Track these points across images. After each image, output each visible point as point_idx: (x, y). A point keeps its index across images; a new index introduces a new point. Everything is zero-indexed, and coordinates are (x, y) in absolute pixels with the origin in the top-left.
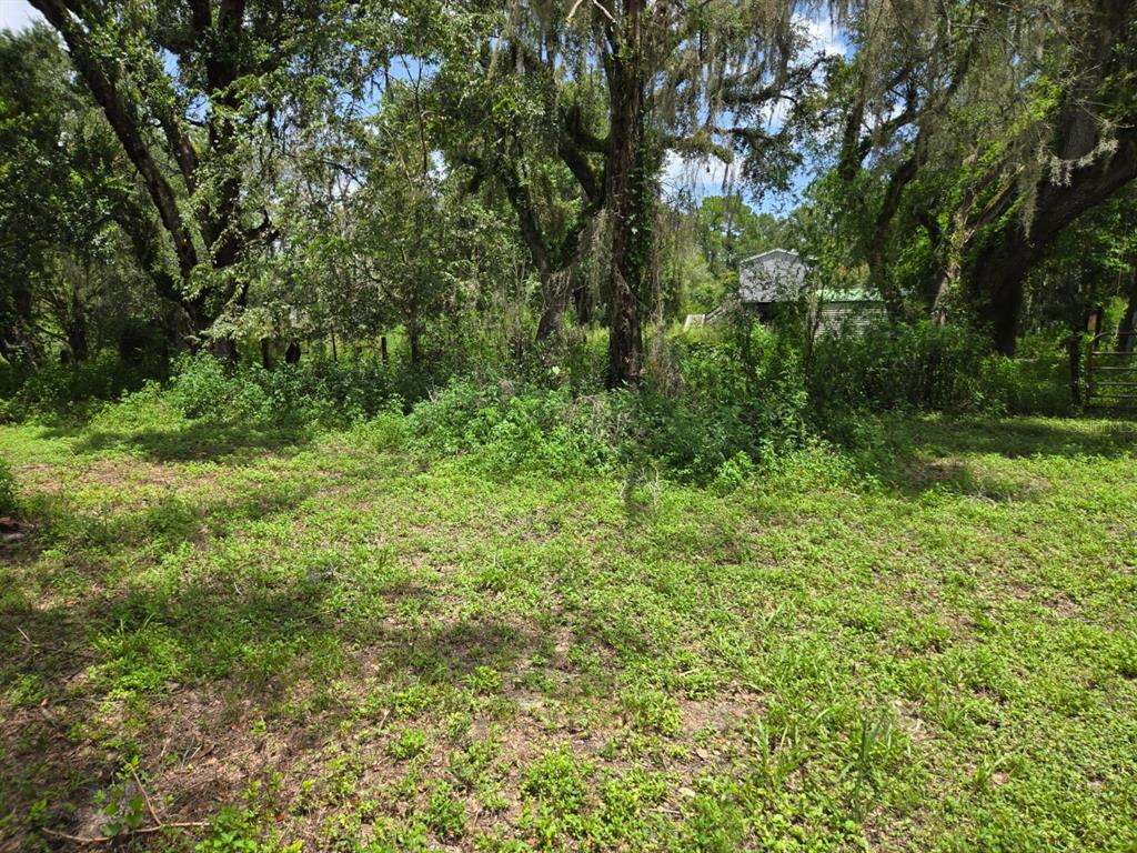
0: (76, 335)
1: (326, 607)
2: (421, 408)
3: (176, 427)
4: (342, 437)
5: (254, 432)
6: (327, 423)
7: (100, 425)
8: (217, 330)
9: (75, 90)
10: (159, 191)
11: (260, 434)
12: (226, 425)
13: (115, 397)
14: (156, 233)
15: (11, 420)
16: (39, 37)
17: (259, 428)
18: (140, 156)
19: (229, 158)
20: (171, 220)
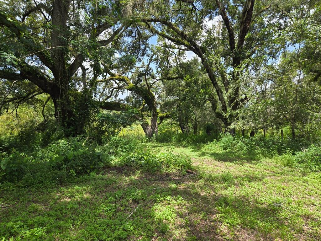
0: (195, 127)
1: (281, 215)
2: (298, 154)
3: (221, 152)
4: (270, 161)
5: (242, 155)
6: (264, 155)
7: (203, 150)
8: (232, 127)
9: (201, 71)
10: (219, 91)
11: (244, 156)
12: (233, 153)
13: (206, 143)
14: (217, 102)
15: (185, 146)
16: (195, 60)
17: (244, 154)
18: (215, 84)
19: (237, 81)
20: (221, 99)
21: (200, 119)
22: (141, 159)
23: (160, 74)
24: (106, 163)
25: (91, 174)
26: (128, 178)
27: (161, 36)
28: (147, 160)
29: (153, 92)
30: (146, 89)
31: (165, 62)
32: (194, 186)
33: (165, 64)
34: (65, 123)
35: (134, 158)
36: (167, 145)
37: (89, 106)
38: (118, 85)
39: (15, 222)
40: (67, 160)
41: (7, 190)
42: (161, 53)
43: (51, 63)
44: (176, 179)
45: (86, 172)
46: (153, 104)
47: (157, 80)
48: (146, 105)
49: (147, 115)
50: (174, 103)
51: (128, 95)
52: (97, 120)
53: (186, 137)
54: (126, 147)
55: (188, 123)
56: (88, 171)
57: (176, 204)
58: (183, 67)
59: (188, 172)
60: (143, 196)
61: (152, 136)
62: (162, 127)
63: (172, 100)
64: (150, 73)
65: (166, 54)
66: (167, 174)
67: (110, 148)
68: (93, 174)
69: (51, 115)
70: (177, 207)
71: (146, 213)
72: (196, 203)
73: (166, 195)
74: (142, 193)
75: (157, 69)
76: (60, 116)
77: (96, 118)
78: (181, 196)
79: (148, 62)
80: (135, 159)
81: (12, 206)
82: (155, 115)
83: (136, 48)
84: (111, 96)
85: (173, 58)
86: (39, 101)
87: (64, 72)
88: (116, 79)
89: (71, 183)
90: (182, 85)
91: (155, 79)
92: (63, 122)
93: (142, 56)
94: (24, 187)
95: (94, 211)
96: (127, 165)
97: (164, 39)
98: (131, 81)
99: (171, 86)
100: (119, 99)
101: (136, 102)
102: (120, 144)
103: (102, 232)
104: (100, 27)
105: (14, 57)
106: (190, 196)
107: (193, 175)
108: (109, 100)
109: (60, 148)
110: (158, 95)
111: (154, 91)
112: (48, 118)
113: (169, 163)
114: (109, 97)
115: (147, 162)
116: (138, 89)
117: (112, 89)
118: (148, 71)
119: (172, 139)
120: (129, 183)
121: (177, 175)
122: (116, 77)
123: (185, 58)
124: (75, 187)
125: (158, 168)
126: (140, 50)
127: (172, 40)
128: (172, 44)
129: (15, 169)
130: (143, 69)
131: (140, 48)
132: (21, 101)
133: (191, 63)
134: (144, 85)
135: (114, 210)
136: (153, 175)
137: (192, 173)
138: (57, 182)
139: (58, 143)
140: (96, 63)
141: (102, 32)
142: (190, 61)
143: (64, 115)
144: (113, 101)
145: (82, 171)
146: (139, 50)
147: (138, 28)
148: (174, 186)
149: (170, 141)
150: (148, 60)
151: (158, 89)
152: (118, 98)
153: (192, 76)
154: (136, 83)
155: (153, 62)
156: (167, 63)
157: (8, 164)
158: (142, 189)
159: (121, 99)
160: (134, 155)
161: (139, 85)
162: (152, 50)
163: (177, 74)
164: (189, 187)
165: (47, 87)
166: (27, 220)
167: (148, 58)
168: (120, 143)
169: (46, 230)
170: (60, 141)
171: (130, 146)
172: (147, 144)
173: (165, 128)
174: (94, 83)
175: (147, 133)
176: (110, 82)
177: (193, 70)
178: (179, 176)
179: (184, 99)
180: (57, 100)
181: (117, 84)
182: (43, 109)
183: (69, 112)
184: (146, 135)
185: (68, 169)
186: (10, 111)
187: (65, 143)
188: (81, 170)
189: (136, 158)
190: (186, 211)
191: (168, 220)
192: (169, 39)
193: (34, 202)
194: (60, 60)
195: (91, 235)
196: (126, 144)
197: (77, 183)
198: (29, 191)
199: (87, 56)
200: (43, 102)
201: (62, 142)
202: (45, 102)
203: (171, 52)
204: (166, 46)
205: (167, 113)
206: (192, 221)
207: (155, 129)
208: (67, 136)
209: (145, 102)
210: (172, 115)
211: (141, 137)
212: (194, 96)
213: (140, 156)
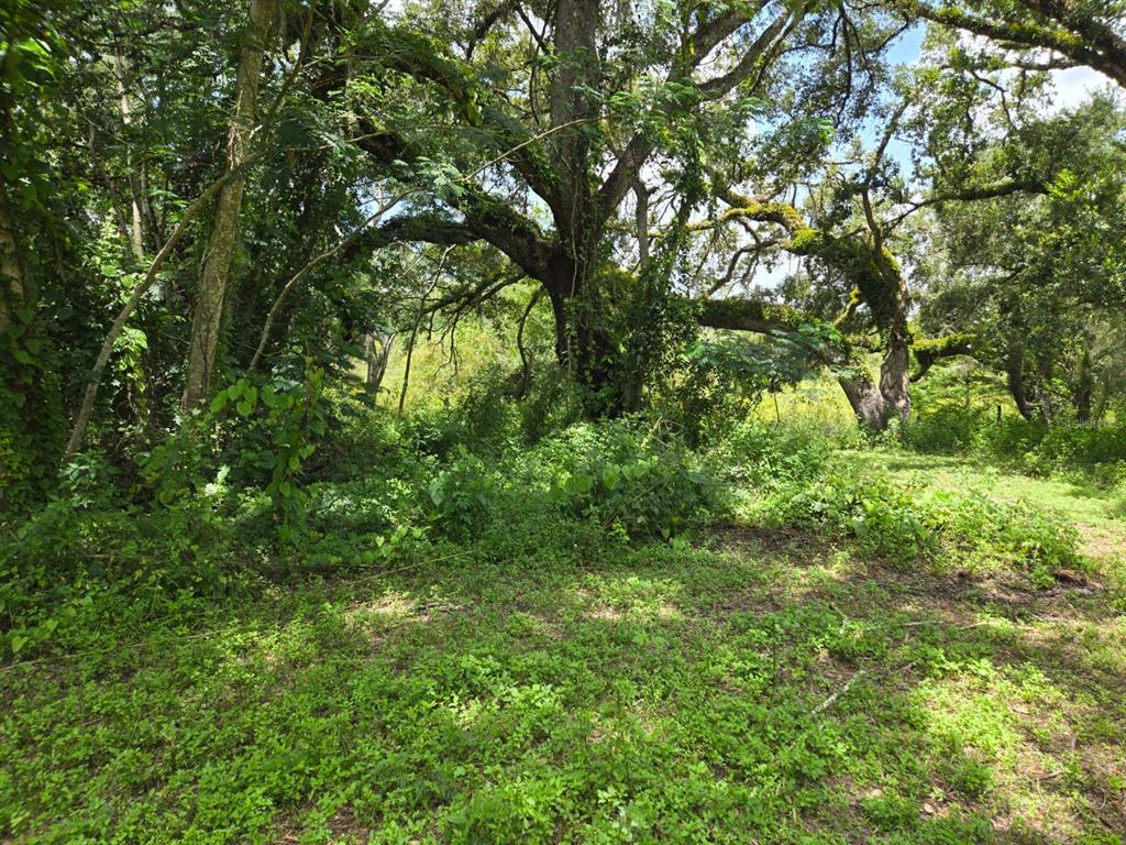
0: (1082, 396)
15: (1037, 473)
21: (1108, 361)
22: (850, 508)
23: (929, 181)
24: (720, 513)
25: (675, 542)
26: (804, 573)
27: (941, 26)
28: (874, 514)
29: (894, 254)
30: (865, 247)
31: (954, 130)
32: (1095, 636)
33: (956, 135)
34: (587, 373)
35: (823, 501)
36: (949, 464)
37: (662, 317)
38: (755, 237)
39: (479, 657)
40: (600, 491)
41: (447, 564)
42: (940, 93)
43: (548, 182)
44: (1006, 597)
45: (659, 534)
46: (894, 303)
47: (917, 206)
48: (859, 309)
49: (866, 345)
50: (983, 294)
51: (792, 274)
52: (686, 365)
53: (1042, 436)
54: (788, 460)
55: (1049, 376)
56: (666, 532)
57: (1016, 696)
58: (1039, 141)
59: (1063, 579)
60: (869, 644)
61: (885, 426)
62: (923, 392)
63: (975, 283)
64: (887, 180)
65: (962, 94)
66: (961, 575)
67: (733, 462)
68: (680, 543)
69: (542, 350)
70: (1024, 709)
71: (889, 707)
72: (1108, 708)
73: (968, 654)
74: (866, 632)
75: (919, 161)
76: (573, 350)
77: (682, 356)
78: (1040, 667)
79: (882, 135)
80: (825, 506)
81: (465, 611)
82: (898, 343)
83: (831, 89)
84: (728, 278)
85: (993, 107)
86: (509, 304)
87: (587, 207)
88: (749, 216)
89: (615, 563)
90: (1029, 219)
91: (907, 202)
92: (581, 371)
93: (857, 116)
94: (489, 560)
95: (701, 665)
96: (794, 526)
97: (954, 33)
98: (807, 220)
99: (974, 227)
100: (758, 287)
101: (823, 298)
102: (768, 449)
103: (734, 740)
104: (707, 33)
105: (454, 170)
106: (1078, 674)
107: (1085, 591)
108: (719, 295)
109: (572, 450)
110: (913, 268)
111: (897, 251)
112: (531, 356)
113: (972, 533)
114: (720, 283)
115: (877, 523)
116: (834, 248)
117: (733, 253)
118: (877, 176)
119: (973, 439)
120: (810, 589)
121: (1009, 582)
122: (751, 210)
123: (1050, 102)
124: (629, 580)
125: (922, 548)
126: (848, 97)
127: (993, 33)
128: (993, 48)
129: (464, 504)
130: (856, 168)
131: (847, 88)
132: (463, 305)
133: (1077, 120)
134: (856, 232)
135: (766, 675)
136: (902, 572)
137: (1083, 584)
138: (574, 556)
139: (567, 438)
140: (690, 164)
141: (710, 48)
142: (1074, 113)
143: (583, 349)
144: (734, 298)
145: (647, 530)
146: (844, 95)
147: (846, 7)
148: (1000, 624)
149: (966, 448)
150: (883, 127)
151: (917, 242)
152: (752, 286)
153: (1082, 178)
154: (824, 224)
155: (903, 136)
156: (962, 133)
157: (449, 488)
158: (866, 617)
159: (763, 287)
160: (822, 491)
161: (836, 232)
162: (897, 88)
163: (1011, 171)
164: (1071, 640)
165: (537, 259)
166: (507, 658)
167: (878, 120)
168: (767, 444)
169: (563, 696)
170: (572, 429)
171: (805, 459)
172: (862, 456)
173: (939, 397)
174: (678, 236)
175: (862, 414)
176: (727, 228)
177: (1088, 150)
178: (1016, 589)
179: (1044, 276)
180: (566, 300)
181: (752, 233)
182: (521, 331)
183: (597, 337)
184: (860, 422)
185: (604, 519)
186: (436, 337)
187: (589, 437)
188: (642, 525)
189: (832, 503)
190: (1065, 730)
191: (987, 750)
192: (979, 28)
193: (522, 609)
194: (574, 166)
195: (700, 740)
196: (789, 449)
197: (633, 566)
198: (502, 573)
199: (661, 143)
200: (517, 306)
201: (581, 432)
202: (524, 310)
203: (983, 86)
204: (961, 61)
205: (953, 334)
206: (1098, 774)
207: (898, 400)
208: (592, 416)
209: (857, 296)
210: (978, 343)
211: (836, 430)
212: (1092, 260)
213: (850, 498)
